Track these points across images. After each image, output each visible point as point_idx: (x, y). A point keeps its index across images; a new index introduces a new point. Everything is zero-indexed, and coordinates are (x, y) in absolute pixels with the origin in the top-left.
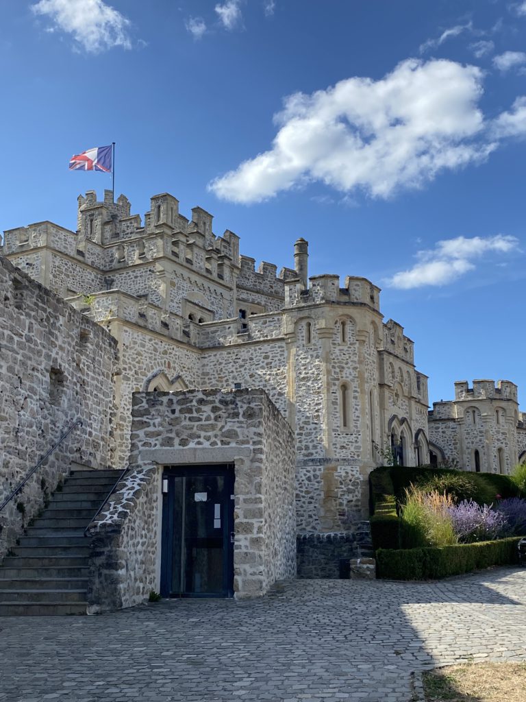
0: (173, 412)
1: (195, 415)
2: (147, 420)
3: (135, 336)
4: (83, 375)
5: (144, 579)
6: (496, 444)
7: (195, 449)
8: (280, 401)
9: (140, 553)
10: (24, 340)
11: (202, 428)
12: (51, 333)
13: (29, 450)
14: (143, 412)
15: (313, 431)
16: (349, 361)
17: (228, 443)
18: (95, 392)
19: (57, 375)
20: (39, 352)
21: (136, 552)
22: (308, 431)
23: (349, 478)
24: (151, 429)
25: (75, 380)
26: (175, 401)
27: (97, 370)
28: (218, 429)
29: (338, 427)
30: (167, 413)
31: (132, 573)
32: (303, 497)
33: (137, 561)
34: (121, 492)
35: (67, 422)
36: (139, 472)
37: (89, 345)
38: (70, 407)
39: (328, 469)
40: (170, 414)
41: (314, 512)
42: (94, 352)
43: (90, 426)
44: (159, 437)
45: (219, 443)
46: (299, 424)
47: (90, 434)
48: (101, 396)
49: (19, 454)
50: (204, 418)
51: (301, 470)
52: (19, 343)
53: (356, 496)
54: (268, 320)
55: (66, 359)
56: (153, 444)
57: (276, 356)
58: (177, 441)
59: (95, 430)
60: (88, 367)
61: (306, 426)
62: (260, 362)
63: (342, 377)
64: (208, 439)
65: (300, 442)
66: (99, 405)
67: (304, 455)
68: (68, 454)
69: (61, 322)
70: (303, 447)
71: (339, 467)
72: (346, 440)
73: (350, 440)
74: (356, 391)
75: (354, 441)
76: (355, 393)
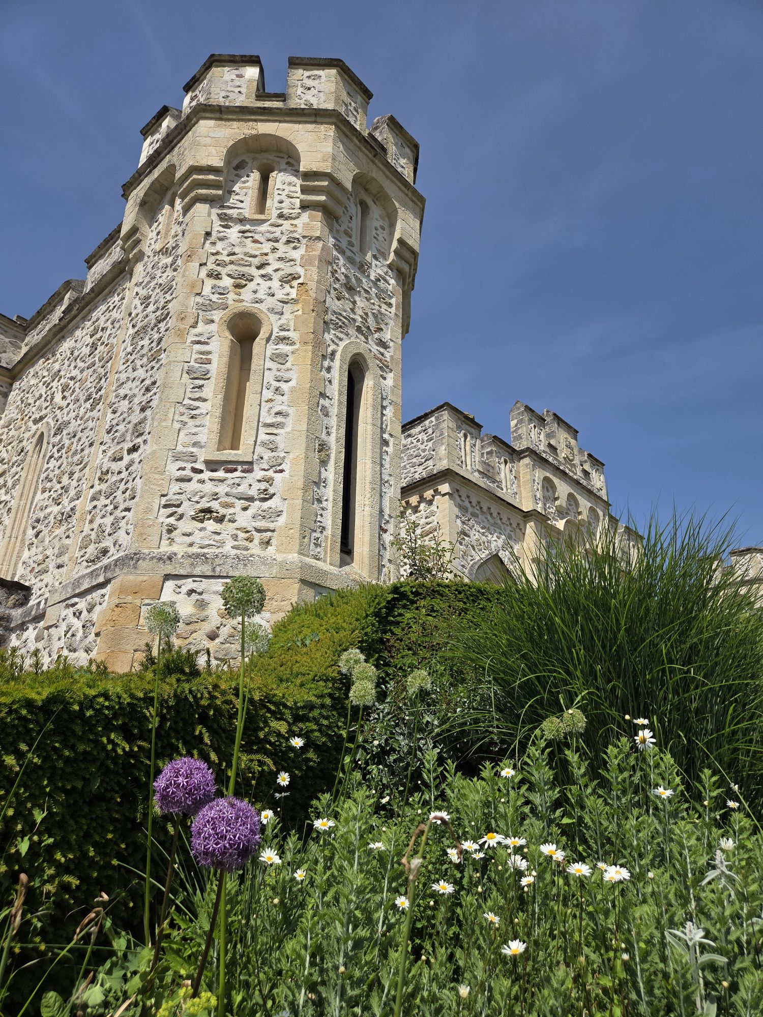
8: (90, 423)
16: (270, 258)
29: (195, 444)
46: (101, 467)
51: (65, 612)
61: (113, 466)
63: (239, 301)
67: (90, 561)
70: (93, 536)
71: (170, 585)
72: (222, 489)
73: (241, 489)
74: (284, 339)
75: (253, 492)
76: (280, 346)
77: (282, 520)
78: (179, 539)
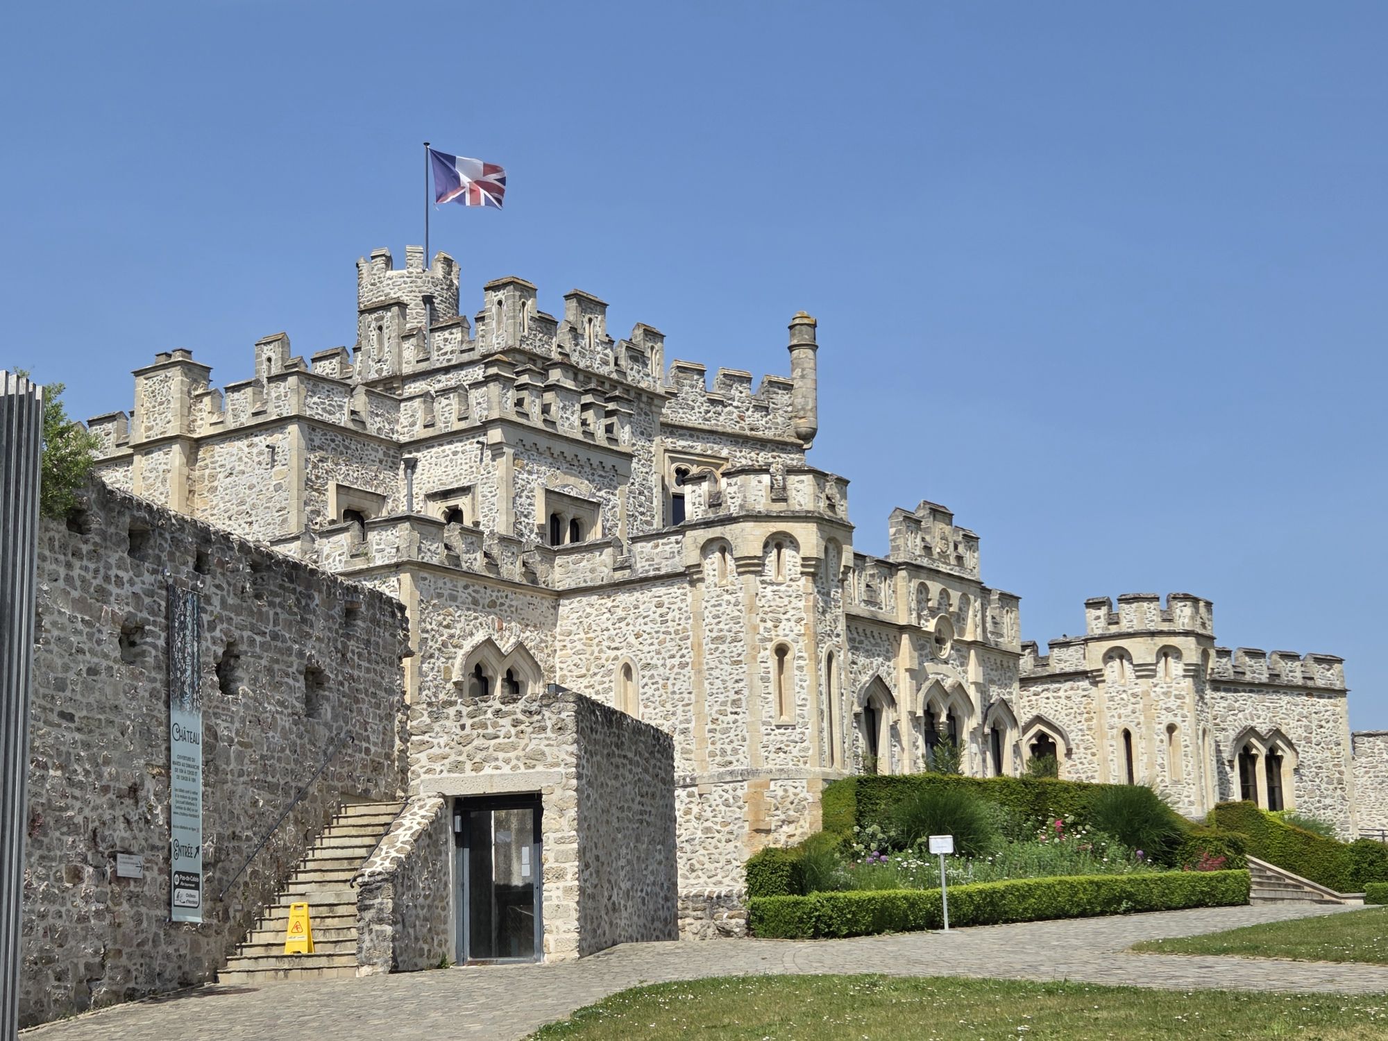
0: (463, 727)
1: (490, 730)
2: (430, 739)
3: (440, 583)
4: (353, 667)
5: (429, 940)
6: (1163, 717)
7: (492, 776)
8: (681, 676)
9: (422, 907)
10: (268, 638)
11: (498, 748)
12: (304, 621)
13: (282, 782)
14: (424, 729)
15: (731, 725)
16: (789, 608)
17: (534, 767)
18: (372, 690)
19: (314, 677)
20: (290, 649)
21: (416, 906)
22: (725, 725)
23: (789, 800)
24: (436, 750)
25: (340, 678)
26: (464, 713)
27: (374, 656)
28: (520, 748)
29: (770, 717)
30: (454, 730)
31: (411, 931)
32: (718, 832)
33: (417, 916)
34: (396, 833)
35: (332, 738)
36: (421, 807)
37: (359, 623)
38: (335, 717)
39: (756, 786)
40: (458, 731)
41: (734, 855)
42: (368, 631)
43: (367, 739)
44: (446, 761)
45: (522, 767)
46: (711, 715)
47: (367, 751)
48: (382, 694)
49: (272, 788)
50: (502, 734)
51: (715, 789)
52: (262, 644)
53: (802, 827)
54: (661, 541)
55: (326, 651)
56: (438, 770)
57: (675, 603)
58: (468, 766)
59: (375, 744)
60: (360, 655)
61: (721, 718)
62: (650, 613)
63: (778, 635)
64: (507, 761)
65: (713, 743)
66: (379, 708)
67: (720, 765)
68: (336, 783)
69: (317, 601)
70: (718, 752)
71: (772, 783)
72: (784, 738)
73: (791, 738)
74: (800, 657)
75: (797, 739)
76: (800, 661)
77: (811, 752)
78: (771, 762)
